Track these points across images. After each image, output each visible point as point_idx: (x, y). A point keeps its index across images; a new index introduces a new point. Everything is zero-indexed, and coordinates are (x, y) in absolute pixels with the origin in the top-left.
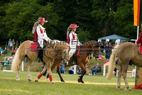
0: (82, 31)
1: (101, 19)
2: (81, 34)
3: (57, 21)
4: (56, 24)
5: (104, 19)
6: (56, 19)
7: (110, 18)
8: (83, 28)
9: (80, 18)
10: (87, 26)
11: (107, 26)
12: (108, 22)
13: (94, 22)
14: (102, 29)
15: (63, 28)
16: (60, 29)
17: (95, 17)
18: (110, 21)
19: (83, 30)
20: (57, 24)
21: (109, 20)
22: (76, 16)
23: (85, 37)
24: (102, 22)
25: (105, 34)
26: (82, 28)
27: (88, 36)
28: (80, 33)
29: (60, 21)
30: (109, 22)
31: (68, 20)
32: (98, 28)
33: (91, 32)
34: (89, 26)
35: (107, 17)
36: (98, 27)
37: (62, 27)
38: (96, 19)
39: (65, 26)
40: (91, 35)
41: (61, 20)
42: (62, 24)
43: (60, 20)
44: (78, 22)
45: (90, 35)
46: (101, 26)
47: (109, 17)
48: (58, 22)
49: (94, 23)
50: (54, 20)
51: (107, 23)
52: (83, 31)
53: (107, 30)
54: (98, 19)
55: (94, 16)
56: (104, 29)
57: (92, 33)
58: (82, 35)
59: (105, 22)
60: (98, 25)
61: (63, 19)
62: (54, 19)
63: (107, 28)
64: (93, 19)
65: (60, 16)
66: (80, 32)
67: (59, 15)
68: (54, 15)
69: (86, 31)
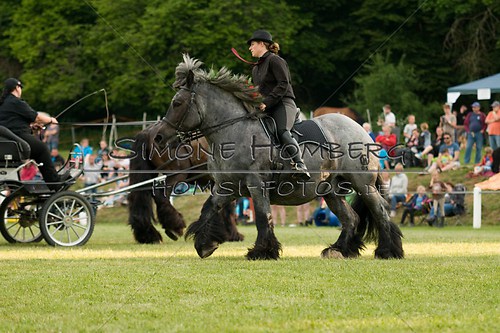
0: (386, 65)
1: (454, 14)
2: (384, 76)
3: (289, 30)
4: (287, 42)
5: (466, 15)
6: (286, 24)
7: (489, 10)
8: (389, 53)
9: (374, 18)
10: (406, 46)
11: (480, 41)
12: (481, 24)
13: (429, 29)
14: (461, 53)
15: (314, 56)
16: (303, 61)
17: (433, 9)
18: (489, 20)
19: (390, 62)
20: (292, 42)
21: (484, 19)
22: (361, 11)
23: (397, 87)
24: (458, 27)
25: (471, 72)
26: (384, 54)
27: (407, 82)
28: (380, 70)
29: (300, 32)
30: (485, 27)
31: (330, 27)
32: (446, 51)
33: (419, 67)
34: (413, 45)
35: (476, 6)
36: (447, 43)
37: (309, 51)
38: (437, 18)
39: (321, 50)
40: (422, 76)
41: (305, 28)
42: (309, 42)
43: (300, 27)
44: (369, 32)
45: (415, 78)
46: (456, 42)
47: (485, 8)
48: (293, 36)
49: (431, 32)
50: (277, 27)
51: (478, 28)
52: (391, 66)
53: (479, 54)
54: (443, 16)
55: (426, 7)
56: (469, 51)
57: (422, 72)
58: (387, 78)
59: (470, 27)
60: (447, 39)
61: (310, 25)
62: (279, 25)
63: (480, 48)
64: (424, 18)
65: (303, 12)
66: (377, 69)
67: (298, 8)
68: (278, 11)
69: (401, 64)
